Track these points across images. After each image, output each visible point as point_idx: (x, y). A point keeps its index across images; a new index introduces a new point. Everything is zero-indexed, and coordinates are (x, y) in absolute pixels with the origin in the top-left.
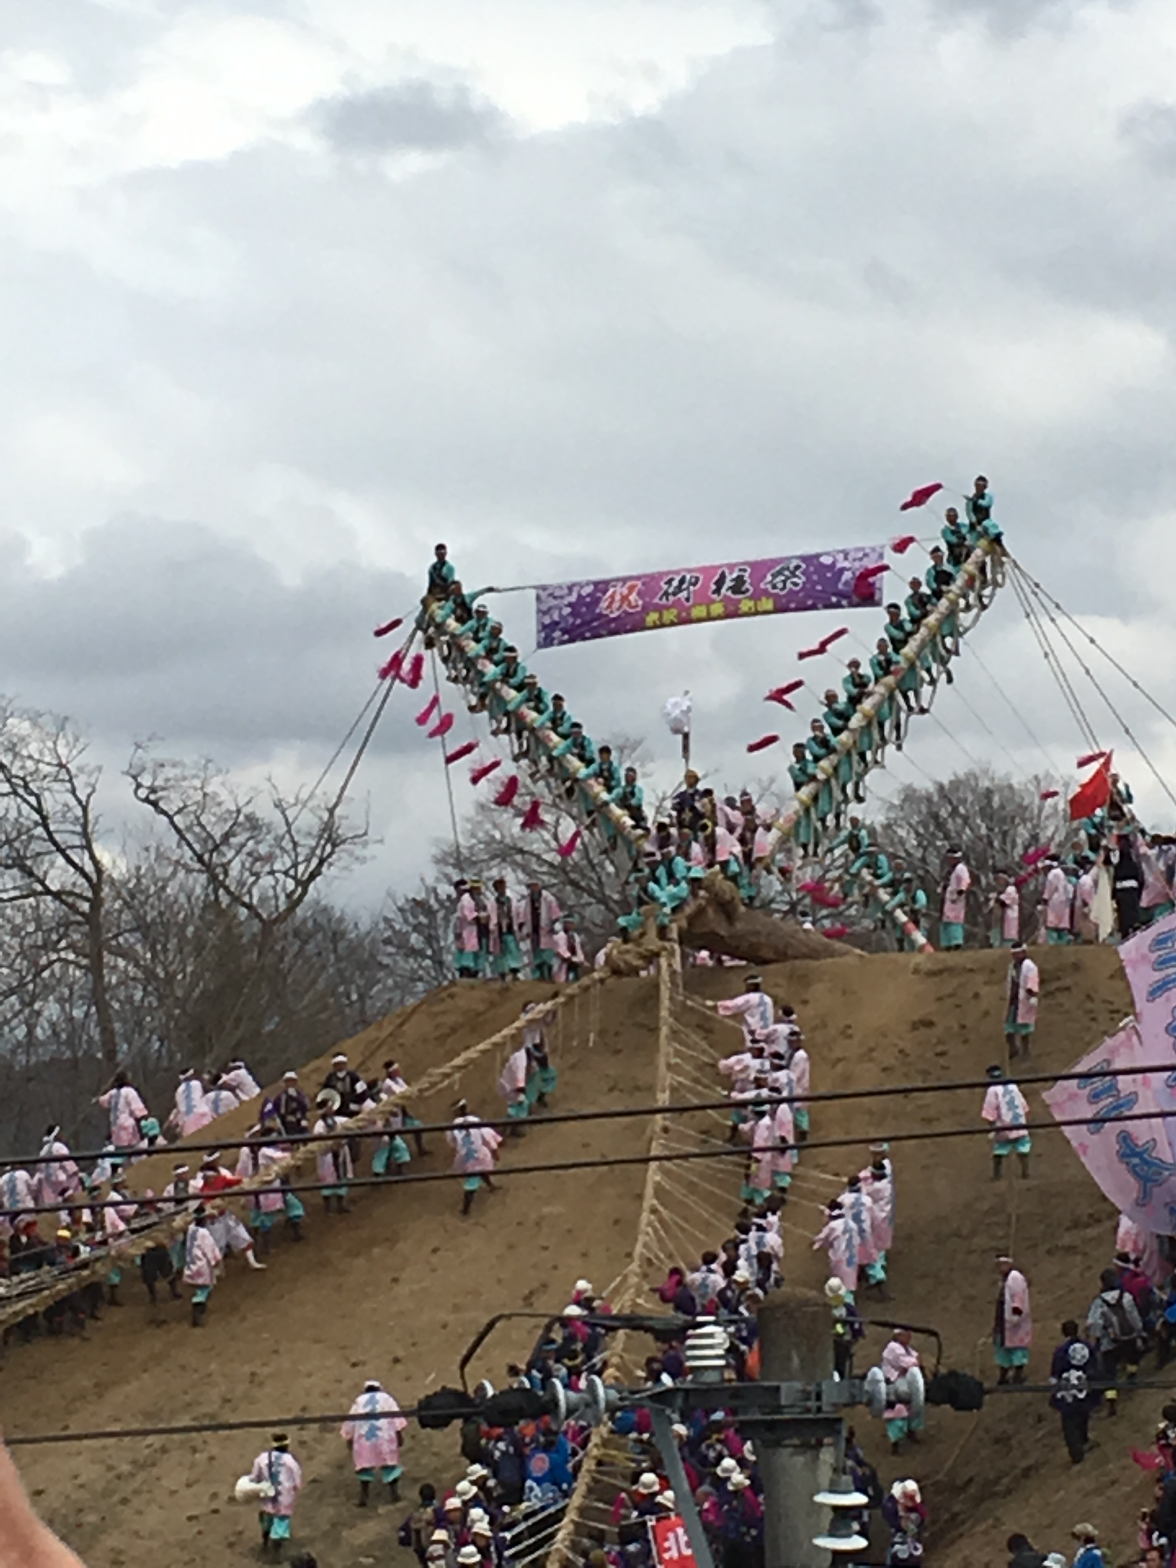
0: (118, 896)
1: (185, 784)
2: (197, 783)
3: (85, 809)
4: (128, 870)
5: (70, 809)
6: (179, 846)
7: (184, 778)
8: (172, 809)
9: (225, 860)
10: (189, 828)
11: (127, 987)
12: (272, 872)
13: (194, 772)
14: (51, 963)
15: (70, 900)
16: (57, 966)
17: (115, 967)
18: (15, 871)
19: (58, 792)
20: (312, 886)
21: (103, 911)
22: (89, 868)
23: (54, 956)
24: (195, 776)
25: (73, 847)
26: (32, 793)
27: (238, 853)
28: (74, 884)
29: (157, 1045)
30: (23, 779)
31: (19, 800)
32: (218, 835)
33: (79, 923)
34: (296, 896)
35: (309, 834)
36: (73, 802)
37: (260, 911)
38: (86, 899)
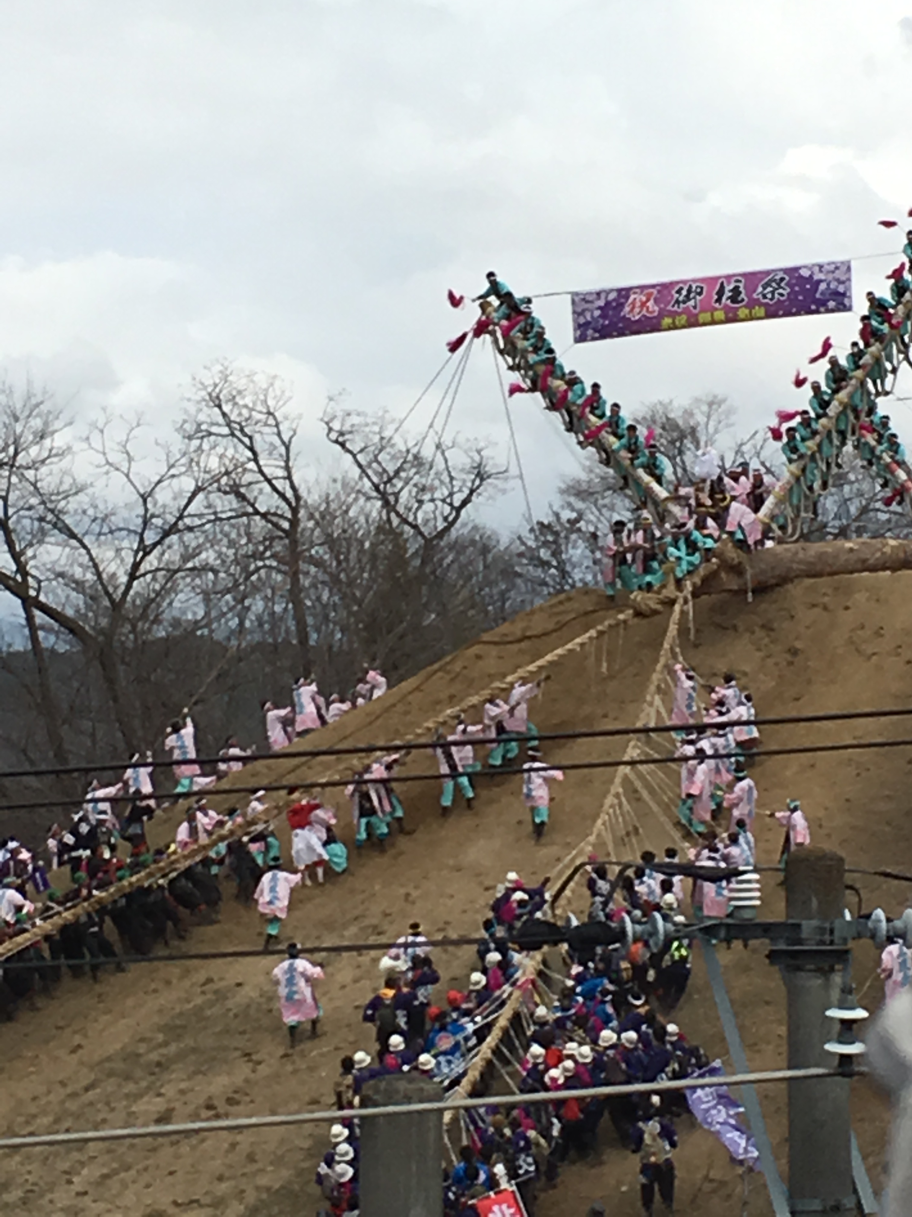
0: (311, 517)
1: (367, 429)
2: (376, 429)
3: (287, 448)
4: (320, 497)
5: (275, 448)
6: (361, 478)
7: (367, 425)
8: (356, 450)
9: (396, 490)
10: (369, 465)
11: (317, 588)
12: (432, 500)
13: (374, 420)
14: (258, 569)
15: (275, 519)
16: (263, 572)
17: (307, 573)
18: (232, 497)
19: (267, 434)
20: (463, 512)
21: (299, 530)
22: (289, 494)
23: (260, 564)
24: (374, 423)
25: (276, 478)
26: (246, 435)
27: (407, 483)
28: (277, 507)
29: (339, 636)
30: (239, 424)
31: (235, 440)
32: (391, 469)
33: (281, 538)
34: (451, 518)
35: (462, 470)
36: (278, 442)
37: (423, 529)
38: (286, 518)
